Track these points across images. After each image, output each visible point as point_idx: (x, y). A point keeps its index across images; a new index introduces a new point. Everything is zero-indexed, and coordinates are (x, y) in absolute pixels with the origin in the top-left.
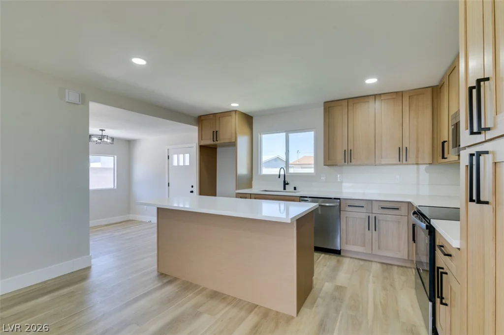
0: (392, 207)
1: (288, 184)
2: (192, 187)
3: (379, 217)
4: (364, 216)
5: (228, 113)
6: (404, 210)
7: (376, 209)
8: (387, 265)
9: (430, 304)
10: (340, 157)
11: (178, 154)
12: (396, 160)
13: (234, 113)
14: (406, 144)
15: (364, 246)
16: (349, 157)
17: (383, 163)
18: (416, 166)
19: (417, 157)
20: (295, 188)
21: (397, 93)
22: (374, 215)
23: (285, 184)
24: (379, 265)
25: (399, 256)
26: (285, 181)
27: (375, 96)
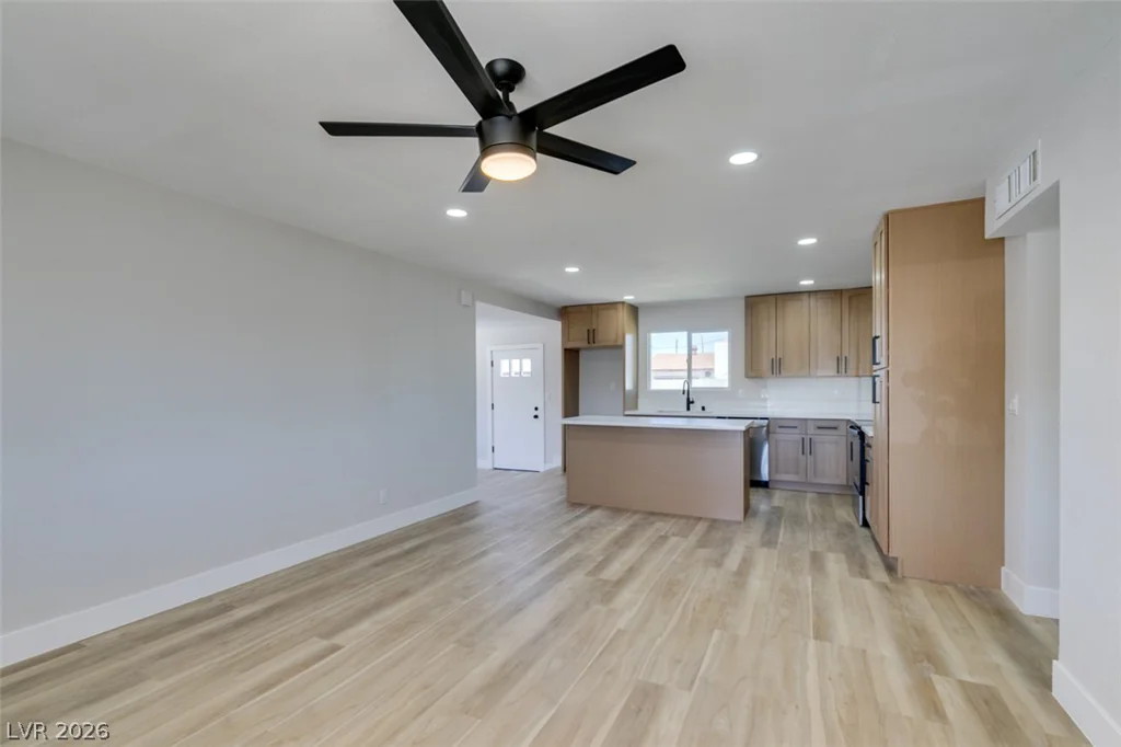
0: (827, 426)
1: (693, 402)
2: (536, 409)
3: (816, 439)
4: (799, 437)
5: (613, 305)
6: (843, 428)
7: (811, 430)
8: (824, 495)
9: (861, 497)
10: (766, 365)
11: (510, 359)
12: (834, 372)
13: (620, 306)
14: (846, 353)
15: (797, 473)
16: (777, 368)
17: (819, 374)
18: (856, 379)
19: (858, 369)
20: (703, 408)
21: (835, 291)
22: (809, 437)
23: (689, 402)
24: (814, 495)
25: (837, 482)
26: (688, 399)
27: (810, 293)
